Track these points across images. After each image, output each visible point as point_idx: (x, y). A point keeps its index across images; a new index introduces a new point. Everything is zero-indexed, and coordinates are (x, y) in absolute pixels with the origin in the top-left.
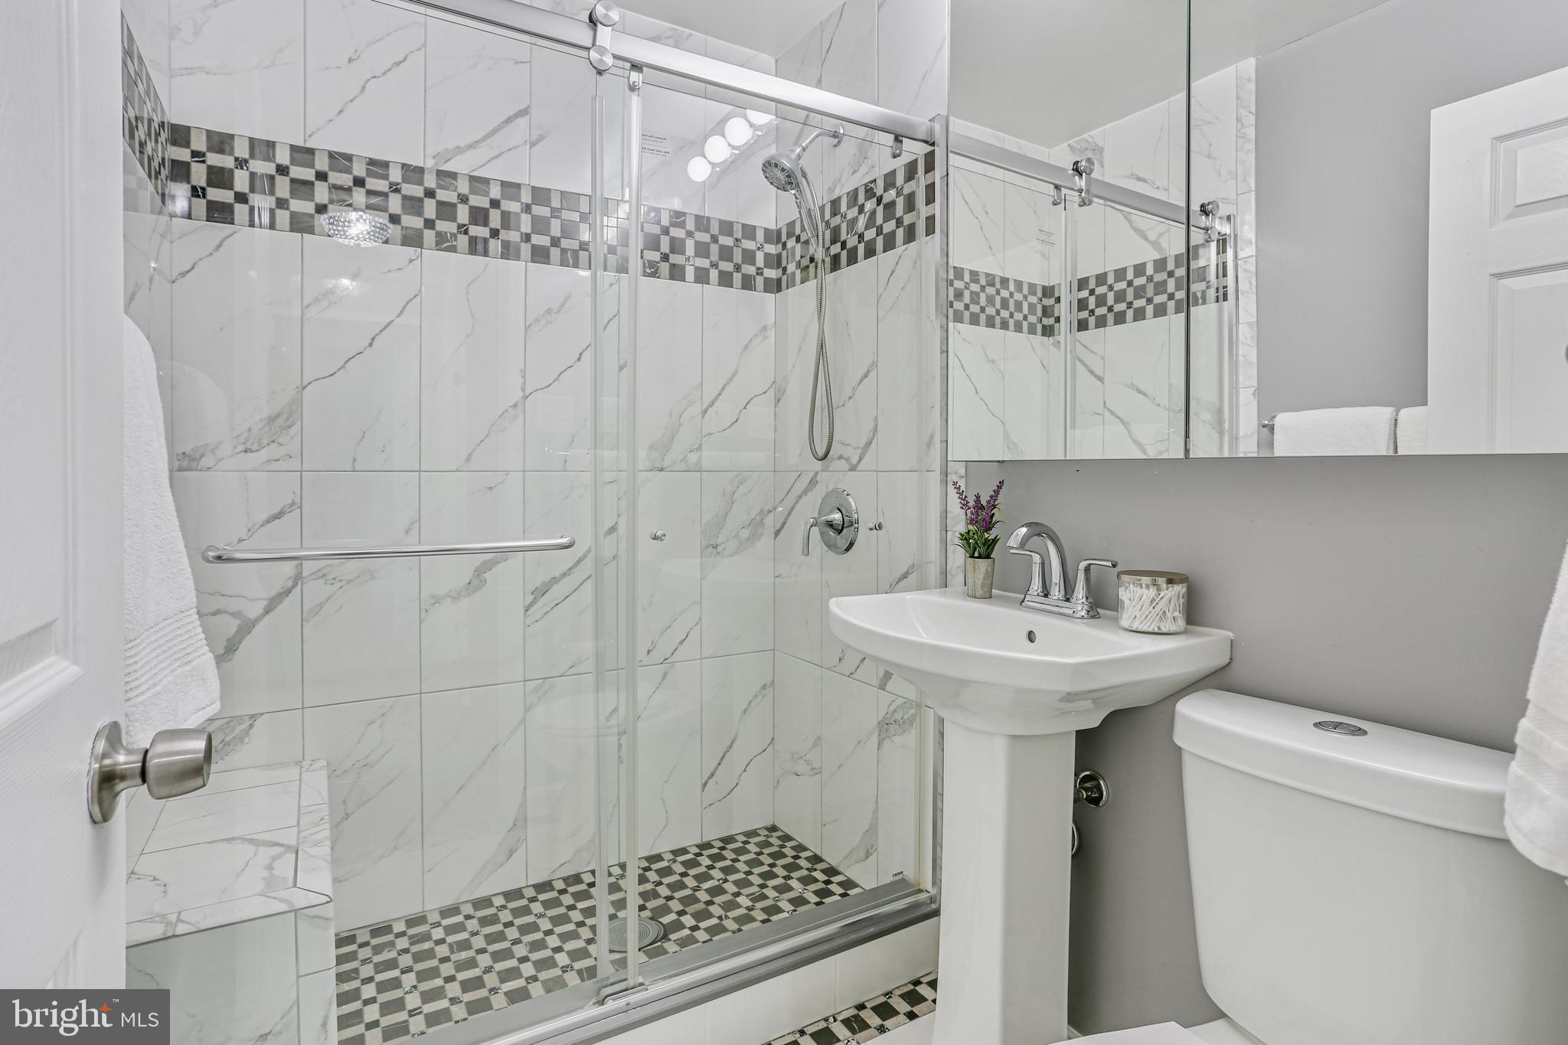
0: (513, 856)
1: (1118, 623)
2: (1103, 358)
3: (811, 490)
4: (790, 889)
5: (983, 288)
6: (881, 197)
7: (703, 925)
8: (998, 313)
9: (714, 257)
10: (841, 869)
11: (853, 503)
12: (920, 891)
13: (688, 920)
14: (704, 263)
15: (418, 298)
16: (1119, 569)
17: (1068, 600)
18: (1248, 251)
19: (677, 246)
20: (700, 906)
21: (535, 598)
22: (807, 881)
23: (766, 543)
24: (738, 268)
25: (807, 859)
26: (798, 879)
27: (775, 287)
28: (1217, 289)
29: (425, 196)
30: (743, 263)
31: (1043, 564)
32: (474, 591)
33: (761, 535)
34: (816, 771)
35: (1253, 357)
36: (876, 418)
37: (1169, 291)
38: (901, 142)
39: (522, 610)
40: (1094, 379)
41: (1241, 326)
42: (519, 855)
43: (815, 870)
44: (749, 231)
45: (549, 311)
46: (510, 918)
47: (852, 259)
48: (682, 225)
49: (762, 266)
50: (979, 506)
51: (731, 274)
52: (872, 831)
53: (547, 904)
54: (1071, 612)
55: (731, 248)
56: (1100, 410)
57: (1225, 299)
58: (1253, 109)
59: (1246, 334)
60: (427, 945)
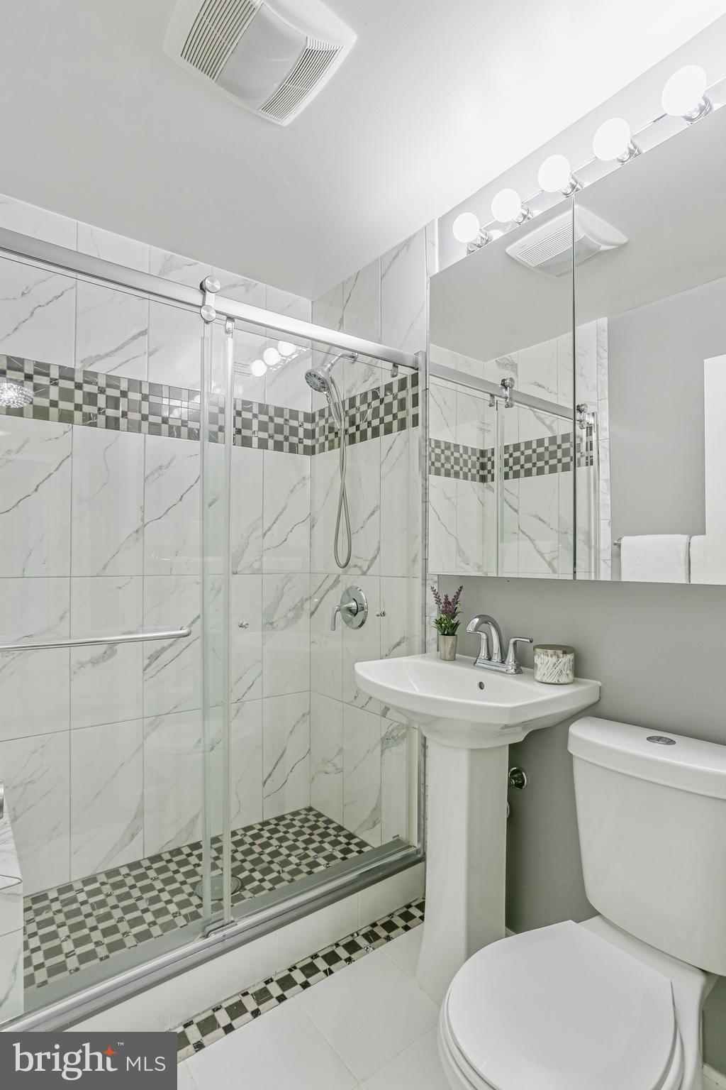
0: (135, 838)
1: (534, 677)
2: (518, 498)
3: (335, 586)
4: (324, 849)
5: (443, 452)
6: (383, 399)
7: (267, 878)
8: (452, 467)
9: (271, 431)
10: (357, 835)
11: (364, 596)
12: (410, 846)
13: (257, 875)
14: (264, 435)
15: (70, 459)
16: (534, 644)
17: (503, 662)
18: (604, 434)
19: (247, 424)
20: (265, 865)
21: (151, 661)
22: (335, 843)
23: (304, 620)
24: (286, 439)
25: (334, 829)
26: (329, 843)
27: (310, 451)
28: (587, 457)
29: (76, 388)
30: (290, 435)
31: (487, 639)
32: (108, 658)
33: (302, 615)
34: (340, 771)
35: (609, 502)
36: (379, 542)
37: (558, 457)
38: (397, 367)
39: (141, 670)
40: (512, 510)
41: (600, 482)
42: (139, 837)
43: (340, 836)
44: (294, 414)
45: (161, 467)
46: (133, 882)
47: (364, 437)
48: (250, 410)
49: (302, 437)
50: (447, 603)
51: (282, 442)
52: (377, 809)
53: (159, 871)
54: (505, 670)
55: (282, 426)
56: (516, 530)
57: (592, 464)
58: (606, 349)
59: (604, 486)
60: (74, 906)
